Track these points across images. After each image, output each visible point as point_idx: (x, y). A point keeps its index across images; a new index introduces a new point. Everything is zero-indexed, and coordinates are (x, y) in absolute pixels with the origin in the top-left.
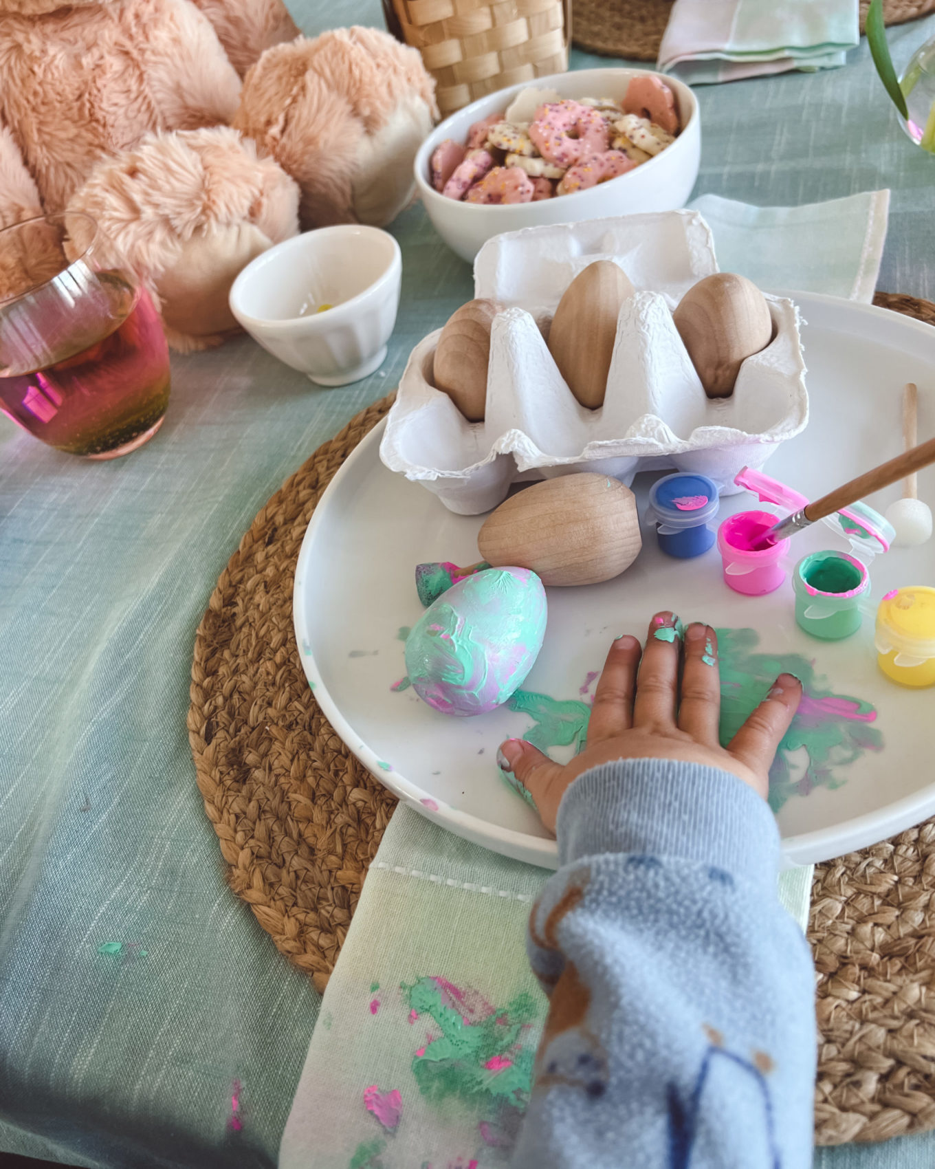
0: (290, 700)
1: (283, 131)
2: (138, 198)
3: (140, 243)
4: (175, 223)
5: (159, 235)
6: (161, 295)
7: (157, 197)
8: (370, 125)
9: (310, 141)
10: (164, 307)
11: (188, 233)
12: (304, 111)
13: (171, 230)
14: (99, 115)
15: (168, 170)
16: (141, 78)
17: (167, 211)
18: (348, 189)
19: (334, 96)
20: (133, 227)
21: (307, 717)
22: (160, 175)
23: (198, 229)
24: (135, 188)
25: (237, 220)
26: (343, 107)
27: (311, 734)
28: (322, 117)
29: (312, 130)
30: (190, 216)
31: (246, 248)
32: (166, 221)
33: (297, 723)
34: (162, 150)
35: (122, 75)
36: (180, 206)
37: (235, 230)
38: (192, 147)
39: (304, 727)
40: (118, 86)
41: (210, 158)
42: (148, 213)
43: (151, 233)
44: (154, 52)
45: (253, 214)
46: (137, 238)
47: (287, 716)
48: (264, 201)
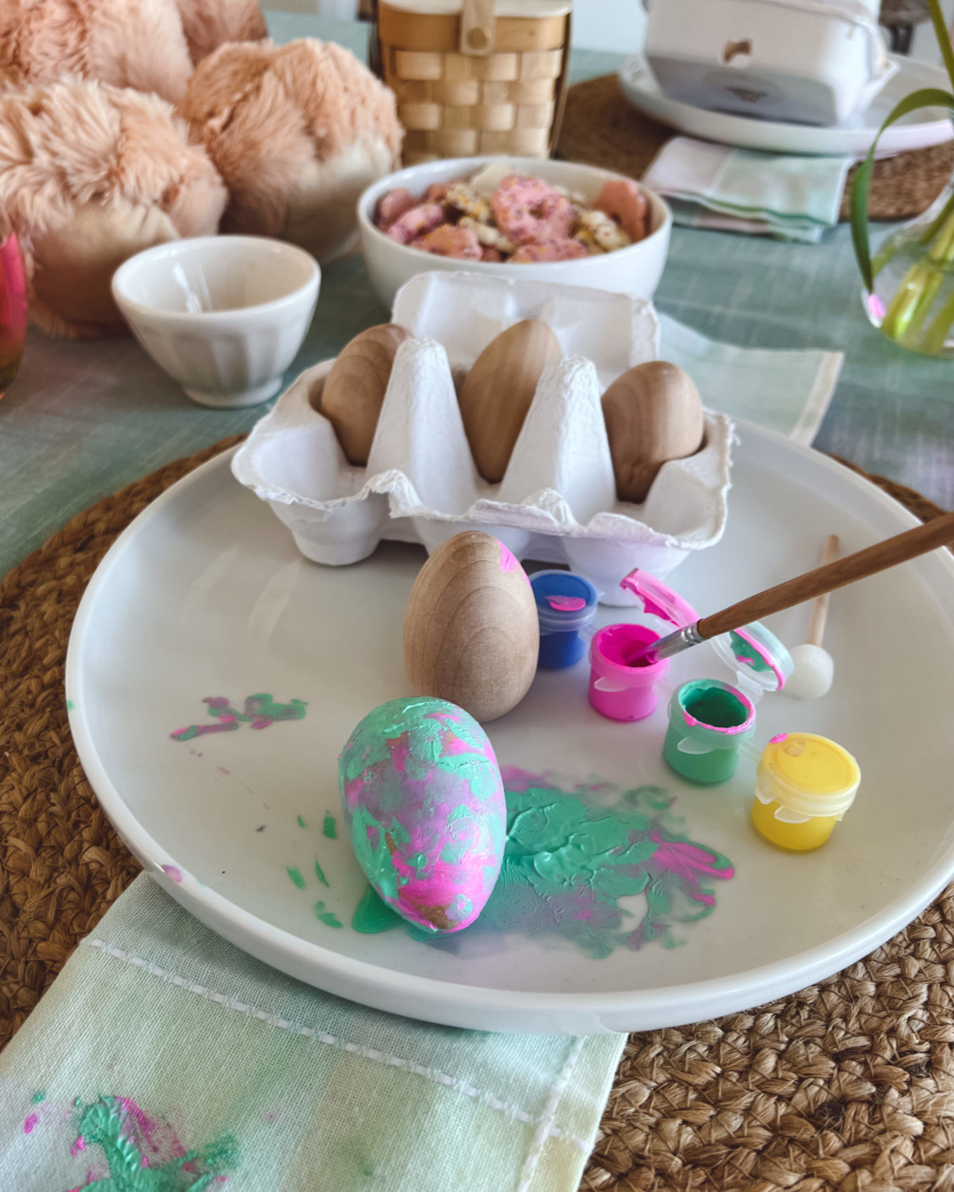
0: (46, 728)
1: (225, 127)
2: (34, 139)
3: (26, 192)
4: (73, 180)
5: (51, 188)
6: (37, 259)
7: (57, 145)
8: (323, 149)
9: (251, 145)
10: (37, 273)
11: (86, 196)
12: (252, 112)
13: (66, 187)
14: (24, 59)
15: (79, 118)
16: (83, 35)
17: (65, 164)
18: (282, 211)
19: (289, 105)
20: (20, 170)
21: (60, 752)
22: (67, 123)
23: (98, 196)
24: (35, 129)
25: (145, 200)
26: (296, 119)
27: (59, 771)
28: (271, 124)
29: (257, 135)
30: (90, 176)
31: (150, 233)
32: (62, 175)
33: (46, 757)
34: (77, 95)
35: (61, 27)
36: (82, 163)
37: (141, 211)
38: (114, 105)
39: (54, 762)
40: (55, 36)
41: (130, 121)
42: (42, 159)
43: (41, 184)
44: (105, 13)
45: (167, 200)
46: (24, 184)
47: (37, 746)
48: (183, 189)
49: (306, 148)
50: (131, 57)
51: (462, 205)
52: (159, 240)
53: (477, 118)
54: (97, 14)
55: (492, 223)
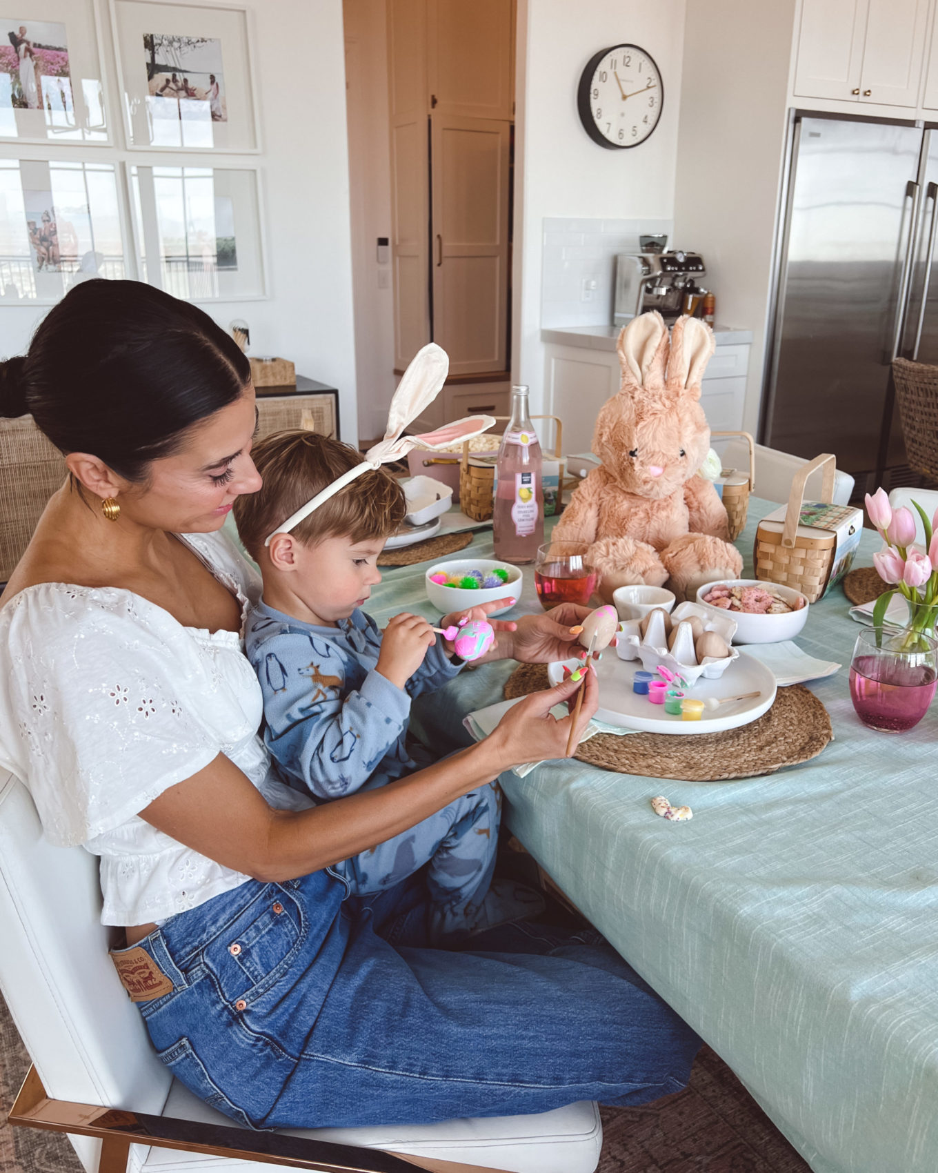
49: (698, 567)
50: (663, 530)
51: (733, 593)
52: (638, 584)
53: (788, 569)
54: (654, 517)
55: (740, 600)
